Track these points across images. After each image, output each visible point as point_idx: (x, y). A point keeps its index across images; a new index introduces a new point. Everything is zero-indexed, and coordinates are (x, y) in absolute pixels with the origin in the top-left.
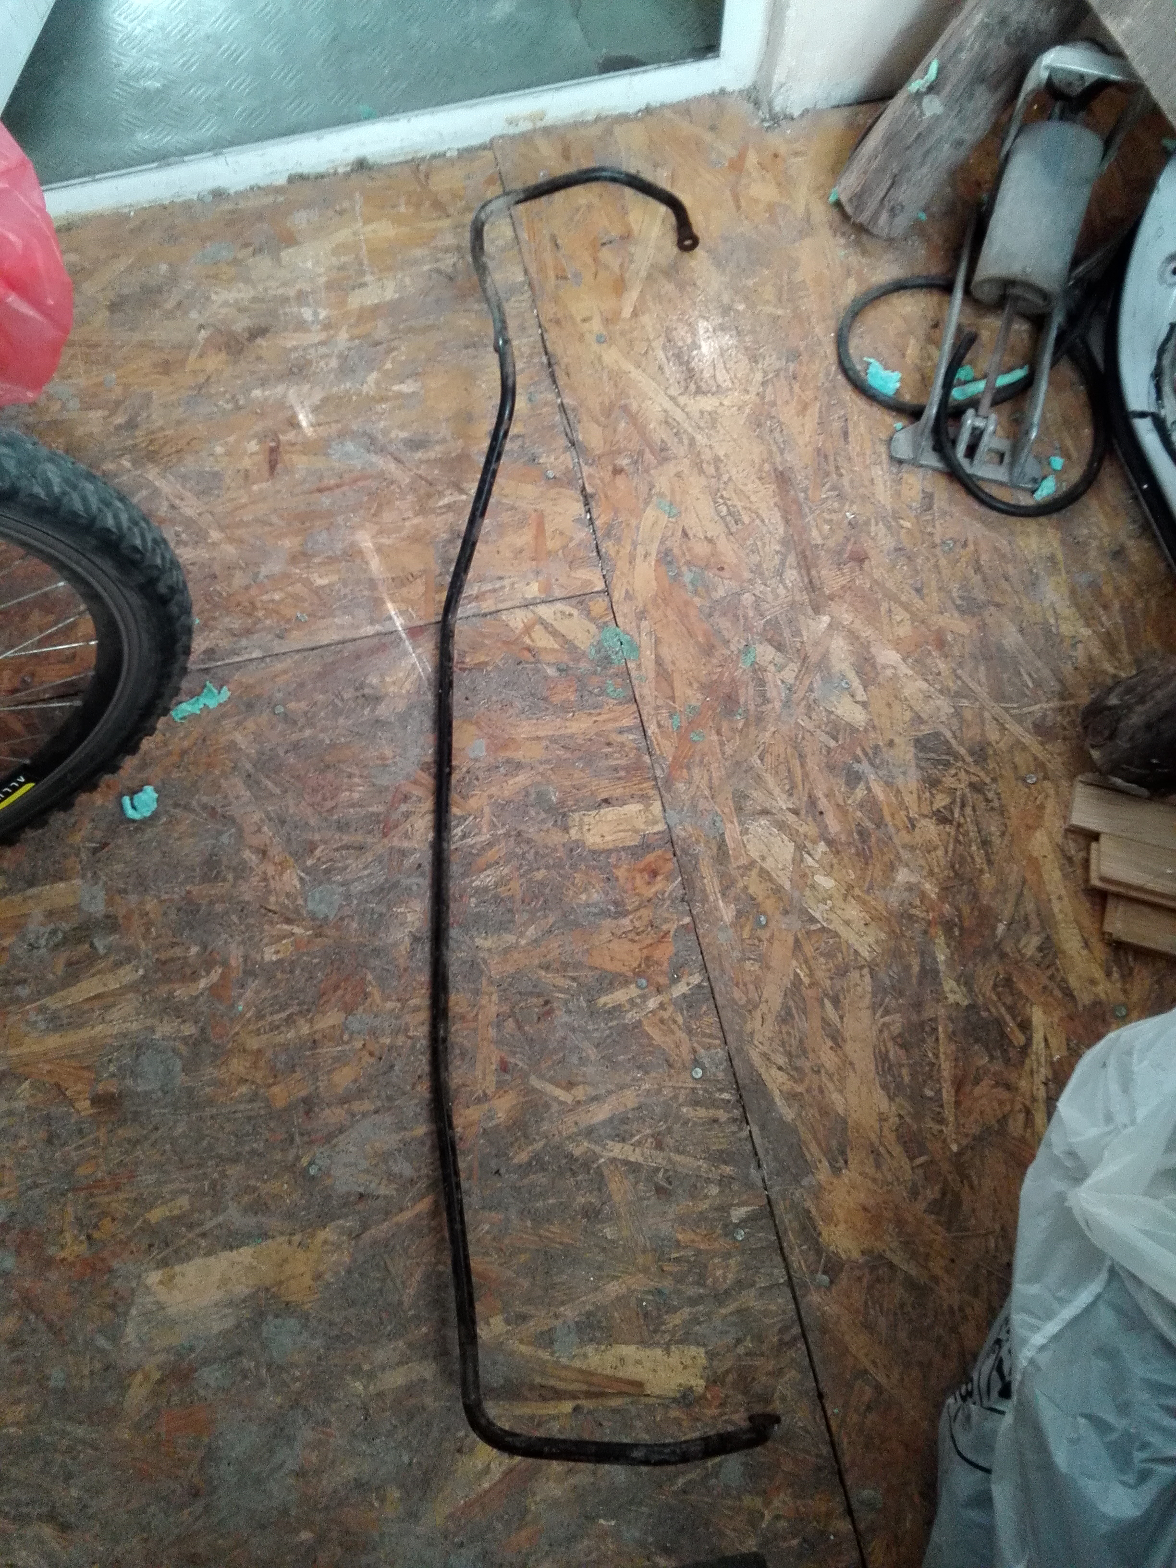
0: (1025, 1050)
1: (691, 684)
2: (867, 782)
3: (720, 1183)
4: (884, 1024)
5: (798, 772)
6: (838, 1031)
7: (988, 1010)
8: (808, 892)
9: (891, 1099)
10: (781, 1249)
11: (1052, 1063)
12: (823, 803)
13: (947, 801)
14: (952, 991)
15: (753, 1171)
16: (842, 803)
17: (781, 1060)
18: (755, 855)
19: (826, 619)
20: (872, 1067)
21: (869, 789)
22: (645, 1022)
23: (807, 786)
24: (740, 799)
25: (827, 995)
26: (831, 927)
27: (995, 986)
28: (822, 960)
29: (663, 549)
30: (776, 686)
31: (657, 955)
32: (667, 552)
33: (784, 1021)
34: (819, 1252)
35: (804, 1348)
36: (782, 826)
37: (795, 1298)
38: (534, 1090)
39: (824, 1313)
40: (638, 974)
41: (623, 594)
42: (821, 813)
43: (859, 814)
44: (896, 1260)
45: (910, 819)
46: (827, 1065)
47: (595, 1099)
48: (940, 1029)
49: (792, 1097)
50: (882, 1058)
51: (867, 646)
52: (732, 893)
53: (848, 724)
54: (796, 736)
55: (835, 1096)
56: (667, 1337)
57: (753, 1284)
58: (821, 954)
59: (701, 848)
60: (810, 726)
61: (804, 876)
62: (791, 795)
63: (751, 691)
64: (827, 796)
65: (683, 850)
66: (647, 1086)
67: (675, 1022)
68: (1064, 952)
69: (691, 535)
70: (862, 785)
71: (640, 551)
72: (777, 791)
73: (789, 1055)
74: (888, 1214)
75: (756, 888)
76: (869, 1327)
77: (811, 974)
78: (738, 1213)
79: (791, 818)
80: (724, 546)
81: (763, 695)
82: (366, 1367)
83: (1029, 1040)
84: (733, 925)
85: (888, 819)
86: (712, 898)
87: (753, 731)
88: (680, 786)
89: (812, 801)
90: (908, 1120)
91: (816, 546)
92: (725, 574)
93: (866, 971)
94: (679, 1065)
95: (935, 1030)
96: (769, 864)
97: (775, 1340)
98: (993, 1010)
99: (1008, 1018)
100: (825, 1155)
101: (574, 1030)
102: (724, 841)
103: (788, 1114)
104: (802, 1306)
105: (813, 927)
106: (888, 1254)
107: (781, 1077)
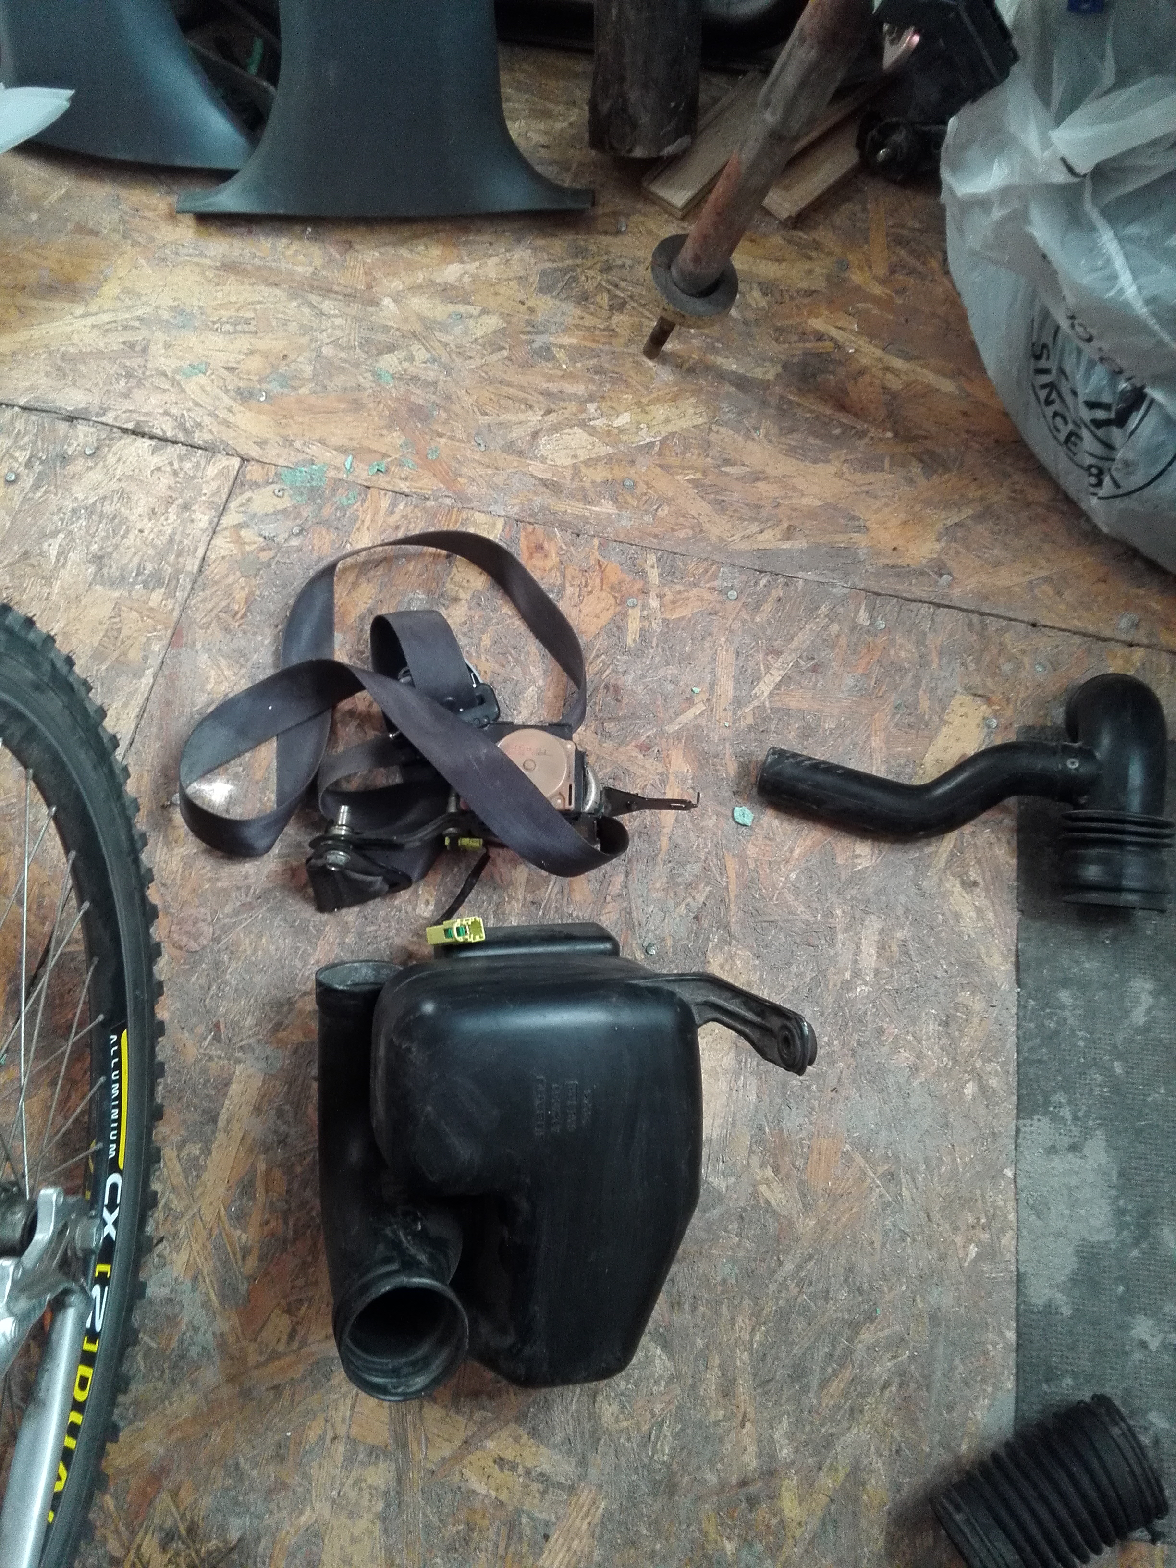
0: (838, 346)
1: (381, 435)
2: (555, 345)
3: (832, 621)
4: (766, 436)
5: (512, 391)
6: (752, 473)
7: (794, 355)
8: (624, 438)
9: (827, 461)
10: (906, 599)
11: (858, 333)
12: (553, 387)
13: (606, 297)
14: (766, 373)
15: (835, 591)
16: (560, 373)
17: (754, 528)
18: (569, 462)
19: (387, 301)
20: (794, 461)
21: (561, 347)
22: (668, 616)
23: (530, 391)
24: (510, 448)
25: (719, 466)
26: (664, 434)
27: (777, 340)
28: (688, 455)
29: (232, 393)
30: (425, 369)
31: (614, 579)
32: (239, 392)
33: (723, 510)
34: (922, 573)
35: (992, 618)
36: (555, 428)
37: (949, 607)
38: (678, 732)
39: (971, 591)
40: (621, 602)
41: (258, 448)
42: (560, 392)
43: (579, 365)
44: (956, 520)
45: (604, 330)
46: (777, 495)
47: (712, 686)
48: (791, 397)
49: (789, 534)
50: (792, 451)
51: (433, 283)
52: (591, 495)
53: (495, 332)
54: (480, 376)
55: (805, 501)
56: (936, 718)
57: (924, 634)
58: (683, 453)
59: (538, 501)
60: (479, 362)
61: (609, 433)
62: (531, 407)
63: (418, 391)
64: (549, 381)
65: (530, 515)
66: (723, 639)
67: (680, 592)
68: (776, 280)
69: (235, 365)
70: (554, 349)
71: (223, 414)
72: (522, 417)
73: (753, 519)
74: (917, 508)
75: (599, 474)
76: (997, 564)
77: (696, 470)
78: (863, 617)
79: (552, 417)
80: (265, 343)
81: (426, 384)
82: (848, 976)
83: (832, 339)
84: (620, 508)
85: (594, 346)
86: (588, 514)
87: (456, 408)
88: (472, 489)
89: (546, 394)
90: (849, 457)
91: (314, 274)
92: (292, 357)
93: (715, 428)
94: (718, 607)
95: (790, 402)
96: (583, 455)
97: (975, 637)
98: (797, 352)
99: (808, 345)
100: (846, 532)
101: (643, 676)
102: (541, 479)
103: (799, 544)
104: (958, 604)
105: (656, 449)
106: (949, 522)
107: (768, 535)
